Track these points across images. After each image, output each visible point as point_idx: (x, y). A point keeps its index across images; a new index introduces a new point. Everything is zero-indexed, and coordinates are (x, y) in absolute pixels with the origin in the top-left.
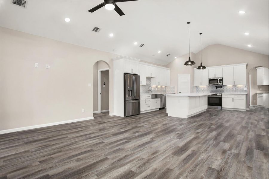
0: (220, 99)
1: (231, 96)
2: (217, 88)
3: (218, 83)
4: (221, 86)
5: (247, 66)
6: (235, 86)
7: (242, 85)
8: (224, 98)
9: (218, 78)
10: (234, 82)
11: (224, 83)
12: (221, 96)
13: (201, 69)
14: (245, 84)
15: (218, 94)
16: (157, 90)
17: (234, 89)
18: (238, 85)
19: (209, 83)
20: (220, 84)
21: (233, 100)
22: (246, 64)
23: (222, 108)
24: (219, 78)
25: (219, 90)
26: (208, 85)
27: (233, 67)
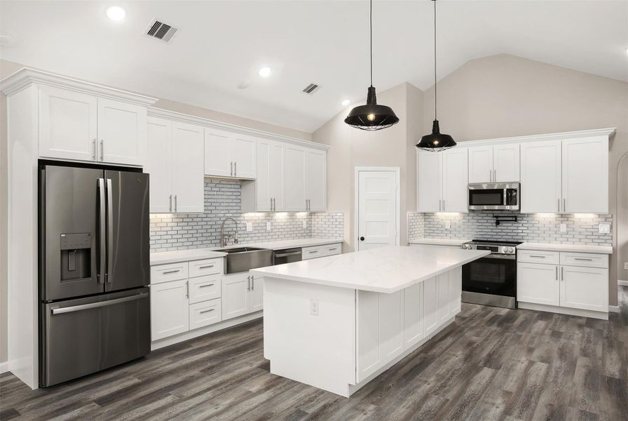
0: (510, 266)
1: (553, 259)
2: (498, 223)
3: (502, 204)
4: (515, 217)
5: (612, 138)
6: (564, 217)
7: (591, 216)
8: (525, 265)
9: (505, 184)
10: (562, 203)
11: (527, 204)
12: (514, 257)
13: (433, 146)
14: (605, 210)
15: (503, 249)
16: (269, 228)
17: (563, 228)
18: (578, 216)
19: (471, 204)
20: (508, 207)
21: (560, 274)
22: (611, 130)
23: (516, 302)
24: (508, 187)
25: (506, 230)
26: (467, 211)
27: (559, 141)
